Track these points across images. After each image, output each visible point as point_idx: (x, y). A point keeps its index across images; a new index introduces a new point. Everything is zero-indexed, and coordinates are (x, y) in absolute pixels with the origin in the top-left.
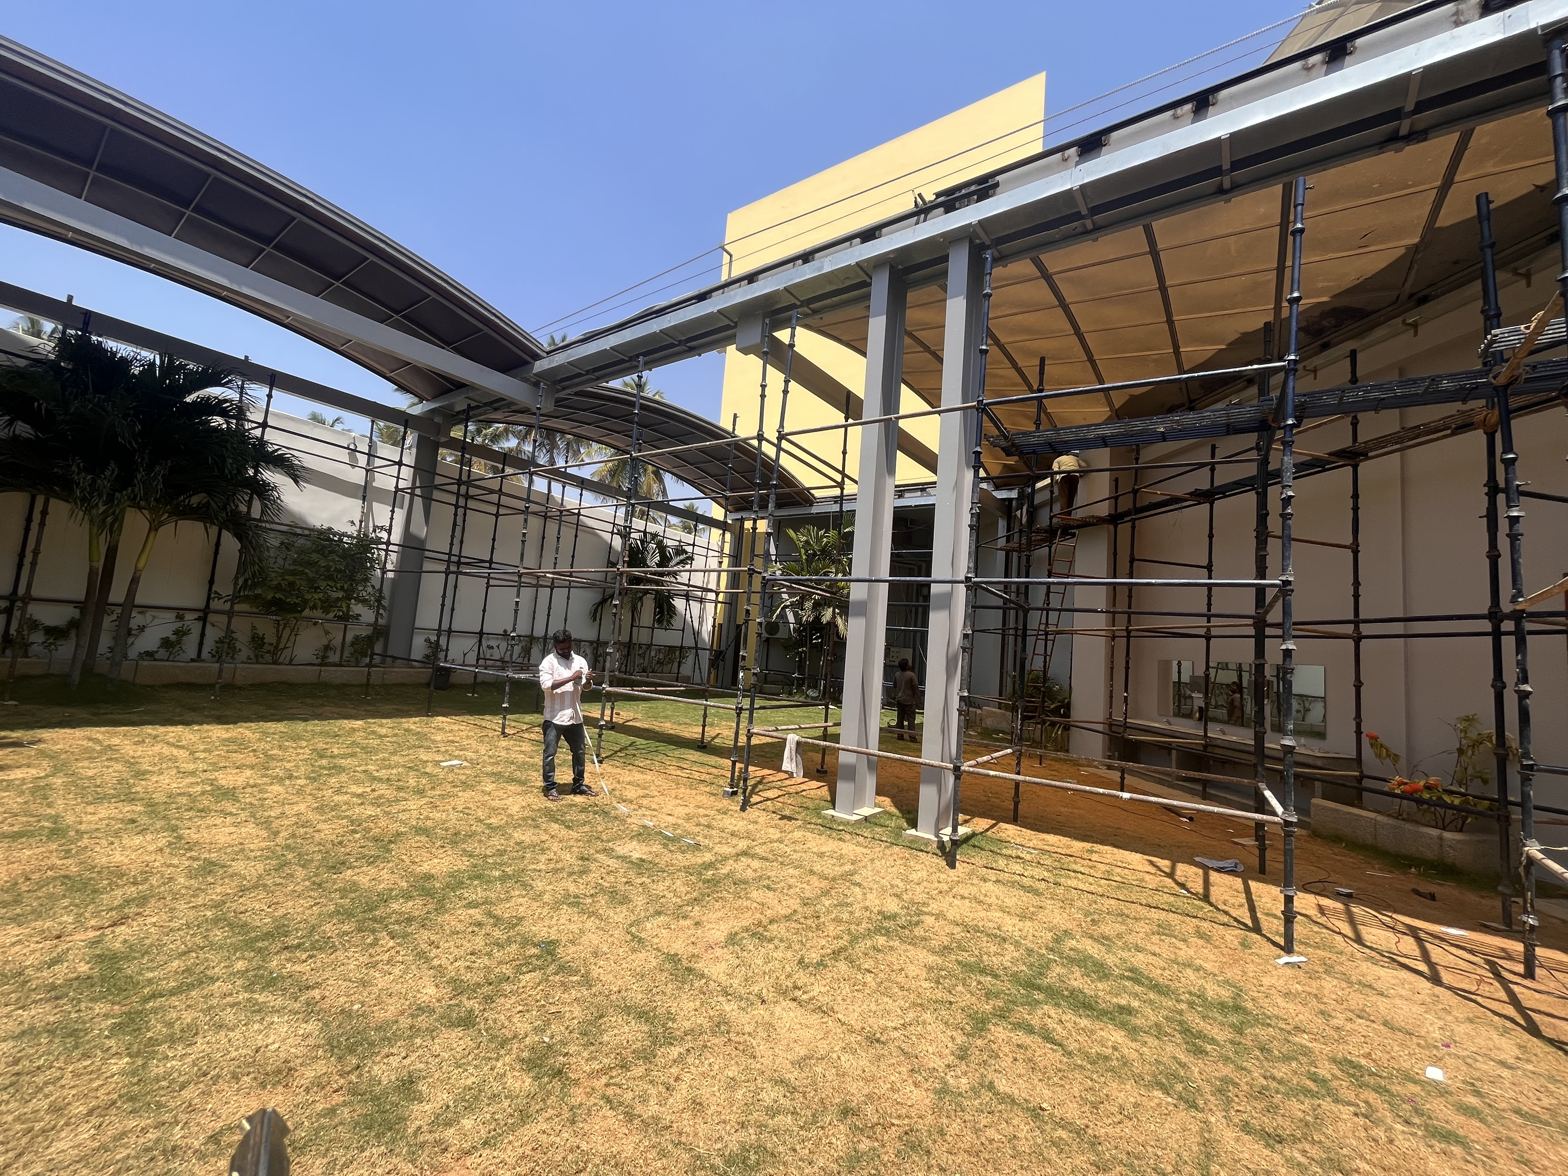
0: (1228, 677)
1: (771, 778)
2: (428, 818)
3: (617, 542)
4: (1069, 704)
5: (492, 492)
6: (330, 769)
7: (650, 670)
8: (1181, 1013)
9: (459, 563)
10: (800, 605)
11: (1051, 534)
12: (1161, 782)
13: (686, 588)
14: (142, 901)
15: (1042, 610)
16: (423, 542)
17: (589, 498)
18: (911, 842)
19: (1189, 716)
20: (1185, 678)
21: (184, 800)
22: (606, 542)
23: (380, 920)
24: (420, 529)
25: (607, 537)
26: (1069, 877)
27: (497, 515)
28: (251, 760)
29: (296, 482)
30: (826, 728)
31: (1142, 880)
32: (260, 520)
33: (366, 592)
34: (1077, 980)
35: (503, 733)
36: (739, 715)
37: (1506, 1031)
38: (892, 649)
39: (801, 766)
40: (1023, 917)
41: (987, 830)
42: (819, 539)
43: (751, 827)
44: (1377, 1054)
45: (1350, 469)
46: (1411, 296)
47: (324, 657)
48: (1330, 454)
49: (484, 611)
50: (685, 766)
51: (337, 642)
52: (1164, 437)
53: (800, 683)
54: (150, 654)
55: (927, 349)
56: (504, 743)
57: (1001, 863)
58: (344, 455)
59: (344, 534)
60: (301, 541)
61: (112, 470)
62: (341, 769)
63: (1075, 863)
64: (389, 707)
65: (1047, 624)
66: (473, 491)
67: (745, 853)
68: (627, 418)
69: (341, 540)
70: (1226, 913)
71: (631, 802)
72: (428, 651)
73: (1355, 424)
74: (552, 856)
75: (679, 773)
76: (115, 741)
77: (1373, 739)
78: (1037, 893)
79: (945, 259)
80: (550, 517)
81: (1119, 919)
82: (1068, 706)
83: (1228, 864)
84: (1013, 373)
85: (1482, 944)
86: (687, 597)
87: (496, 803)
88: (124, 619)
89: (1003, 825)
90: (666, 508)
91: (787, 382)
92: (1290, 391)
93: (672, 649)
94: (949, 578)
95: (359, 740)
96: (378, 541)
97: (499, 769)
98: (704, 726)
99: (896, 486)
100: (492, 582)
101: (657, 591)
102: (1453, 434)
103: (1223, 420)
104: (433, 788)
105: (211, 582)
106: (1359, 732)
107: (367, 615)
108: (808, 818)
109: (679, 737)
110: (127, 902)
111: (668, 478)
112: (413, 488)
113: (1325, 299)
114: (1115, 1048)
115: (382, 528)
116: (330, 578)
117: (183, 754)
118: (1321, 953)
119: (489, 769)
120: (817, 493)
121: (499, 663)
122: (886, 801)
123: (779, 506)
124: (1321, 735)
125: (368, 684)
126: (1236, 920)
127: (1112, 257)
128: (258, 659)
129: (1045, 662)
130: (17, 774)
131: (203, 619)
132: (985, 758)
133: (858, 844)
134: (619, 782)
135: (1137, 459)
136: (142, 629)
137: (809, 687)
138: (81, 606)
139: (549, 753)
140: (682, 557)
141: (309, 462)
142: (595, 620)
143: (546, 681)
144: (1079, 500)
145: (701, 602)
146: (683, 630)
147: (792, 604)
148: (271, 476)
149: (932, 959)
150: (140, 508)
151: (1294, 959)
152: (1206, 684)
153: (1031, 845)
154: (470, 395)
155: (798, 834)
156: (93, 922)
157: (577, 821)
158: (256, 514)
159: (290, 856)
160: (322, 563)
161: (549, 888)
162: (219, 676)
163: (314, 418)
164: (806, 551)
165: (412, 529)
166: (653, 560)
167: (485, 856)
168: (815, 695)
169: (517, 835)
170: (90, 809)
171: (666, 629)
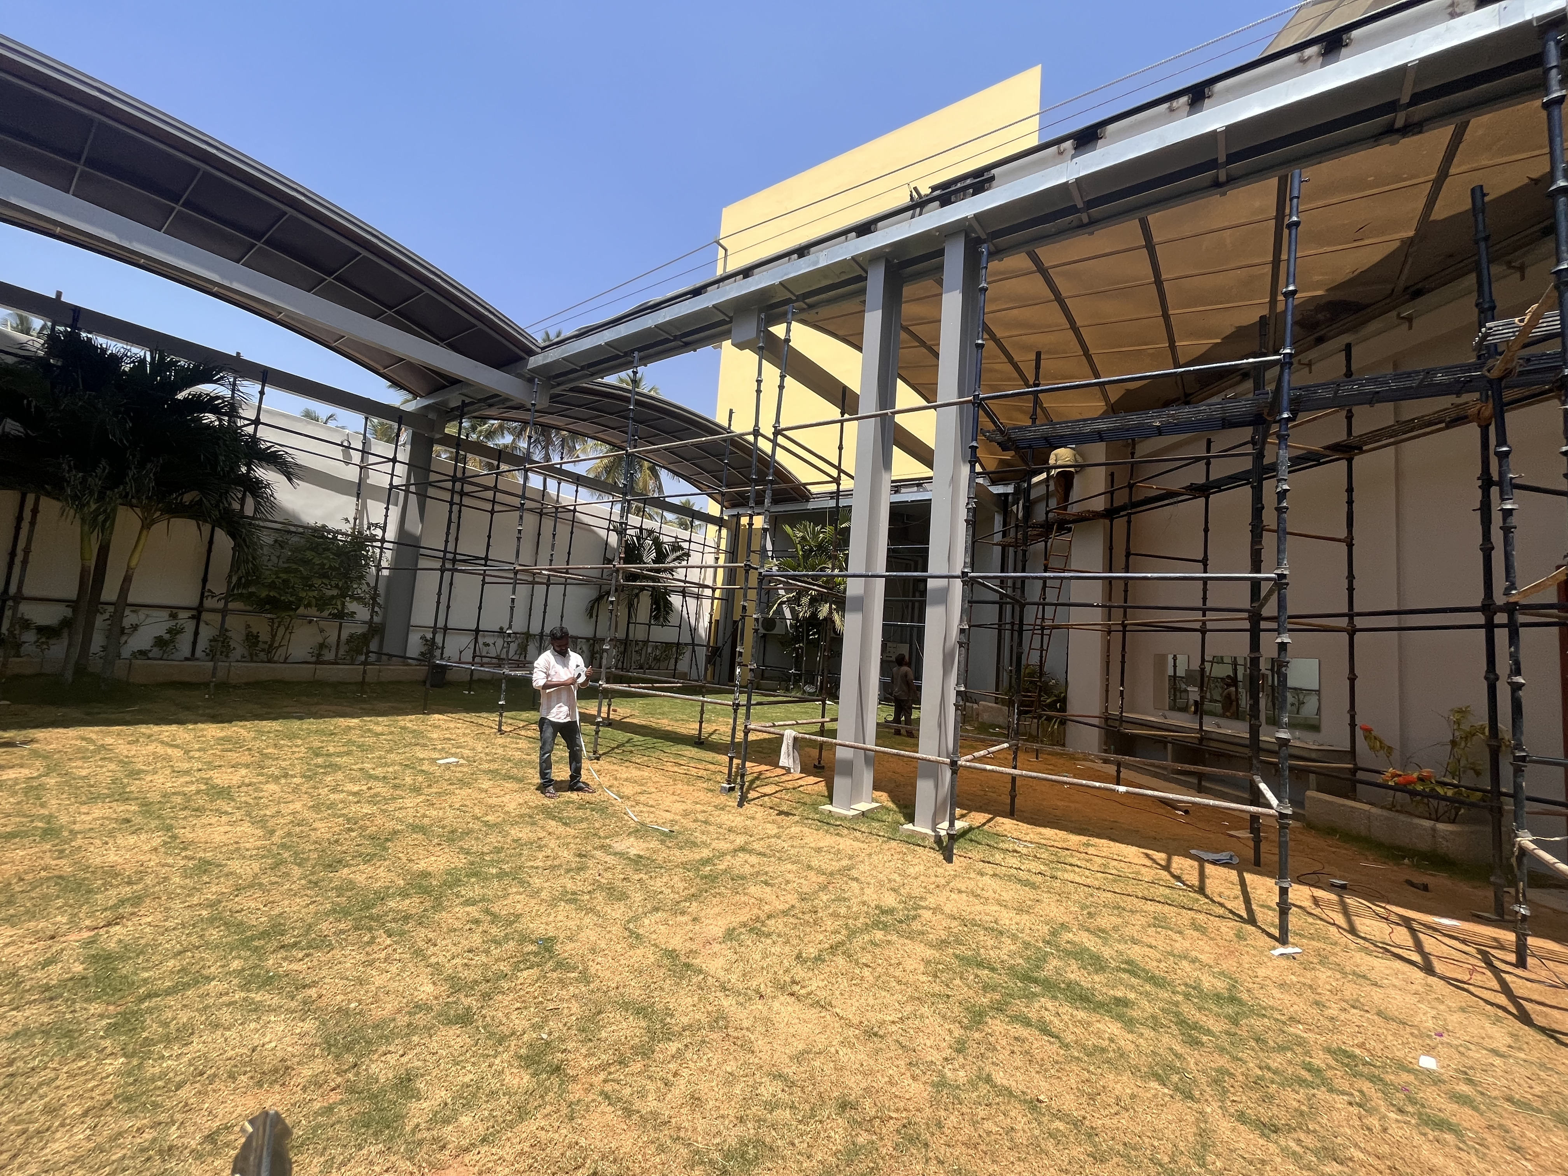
0: (1222, 671)
1: (768, 774)
2: (424, 816)
3: (613, 539)
4: (1065, 698)
5: (487, 488)
6: (325, 767)
7: (647, 666)
8: (1177, 1004)
9: (454, 561)
10: (797, 600)
11: (1047, 528)
12: (1156, 775)
13: (682, 584)
14: (137, 900)
15: (1038, 604)
16: (418, 539)
17: (585, 495)
18: (909, 836)
19: (1184, 709)
20: (1181, 672)
21: (179, 799)
22: (602, 539)
23: (377, 918)
24: (415, 527)
25: (603, 533)
26: (1066, 871)
27: (492, 512)
28: (246, 759)
29: (290, 480)
30: (823, 723)
31: (1138, 873)
32: (253, 518)
33: (360, 590)
34: (1074, 973)
35: (500, 730)
36: (736, 711)
37: (1498, 1019)
38: (889, 644)
39: (798, 762)
40: (1020, 911)
41: (984, 824)
42: (815, 535)
43: (748, 822)
44: (1372, 1044)
45: (1344, 463)
46: (1406, 288)
47: (319, 655)
48: (1327, 448)
49: (480, 608)
50: (682, 762)
51: (333, 639)
52: (1159, 431)
53: (797, 679)
54: (143, 653)
55: (923, 344)
56: (500, 740)
57: (998, 857)
58: (338, 452)
59: (339, 532)
60: (295, 538)
61: (103, 468)
62: (336, 768)
63: (1072, 856)
64: (385, 705)
65: (1043, 619)
66: (468, 488)
67: (742, 849)
68: (623, 414)
69: (335, 538)
70: (1222, 905)
71: (629, 798)
72: (423, 649)
73: (1349, 417)
74: (549, 852)
75: (676, 769)
76: (109, 740)
77: (1367, 731)
78: (1033, 886)
79: (941, 253)
80: (546, 514)
81: (1116, 912)
82: (1064, 701)
83: (1223, 856)
84: (1009, 368)
85: (1475, 934)
86: (684, 593)
87: (493, 801)
88: (116, 618)
89: (1000, 819)
90: (662, 504)
91: (782, 377)
92: (1285, 385)
93: (668, 645)
94: (945, 572)
95: (354, 738)
96: (373, 538)
97: (496, 766)
98: (701, 722)
99: (893, 482)
100: (488, 579)
101: (653, 587)
102: (1447, 427)
103: (1217, 414)
104: (429, 786)
105: (205, 580)
106: (1353, 725)
107: (362, 613)
108: (805, 814)
109: (676, 733)
110: (122, 902)
111: (664, 474)
112: (407, 485)
113: (1320, 293)
114: (1111, 1040)
115: (376, 525)
116: (324, 575)
117: (177, 753)
118: (1314, 943)
119: (485, 766)
120: (814, 489)
121: (494, 661)
122: (883, 796)
123: (775, 502)
124: (1315, 728)
125: (363, 682)
126: (1231, 912)
127: (1107, 250)
128: (252, 658)
129: (1041, 657)
130: (10, 774)
131: (197, 618)
132: (982, 753)
133: (856, 839)
134: (616, 779)
135: (1133, 454)
136: (135, 628)
137: (806, 683)
138: (74, 605)
139: (546, 749)
140: (678, 554)
141: (302, 459)
142: (591, 616)
143: (540, 680)
144: (1075, 495)
145: (698, 598)
146: (680, 627)
147: (789, 600)
148: (265, 474)
149: (929, 953)
150: (132, 506)
151: (1289, 950)
152: (1201, 678)
153: (1028, 839)
154: (465, 391)
155: (795, 830)
156: (87, 922)
157: (574, 818)
158: (249, 510)
159: (286, 855)
160: (317, 561)
161: (546, 885)
162: (214, 674)
163: (310, 416)
164: (803, 547)
165: (406, 526)
166: (650, 557)
167: (483, 853)
168: (812, 691)
169: (515, 832)
170: (84, 809)
171: (663, 626)
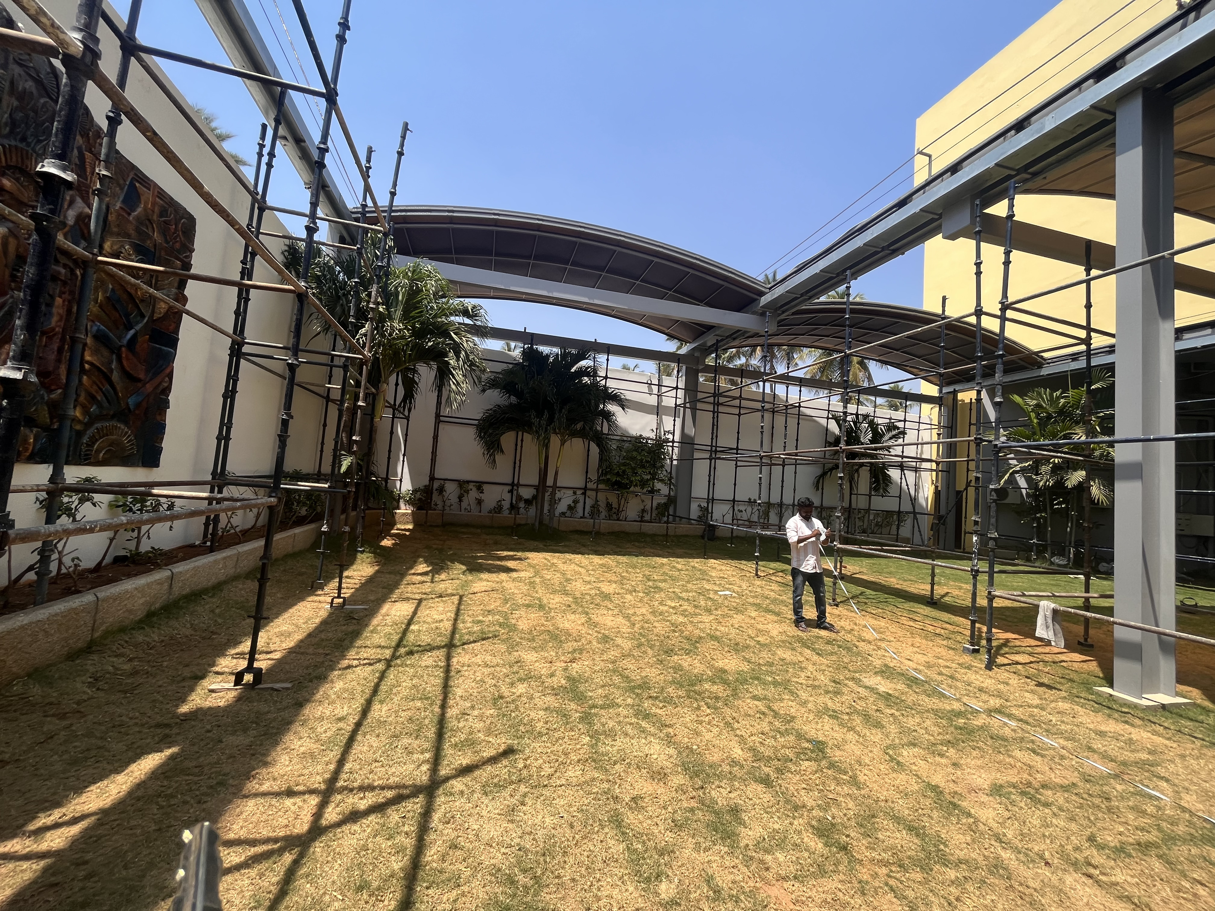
1: (1018, 643)
2: (716, 629)
3: (833, 426)
5: (735, 398)
6: (654, 588)
7: (869, 531)
9: (716, 451)
10: (1035, 469)
13: (900, 459)
14: (581, 651)
16: (693, 439)
17: (807, 394)
21: (588, 597)
22: (823, 426)
23: (700, 694)
24: (691, 431)
25: (823, 422)
27: (739, 415)
28: (614, 578)
29: (623, 409)
30: (1089, 599)
32: (608, 434)
33: (662, 474)
35: (757, 575)
36: (975, 577)
39: (1060, 635)
42: (1053, 401)
43: (1001, 687)
47: (642, 517)
49: (735, 484)
50: (917, 618)
51: (648, 507)
53: (1041, 551)
54: (563, 514)
56: (758, 582)
58: (645, 388)
59: (648, 438)
60: (627, 445)
61: (546, 415)
62: (661, 590)
64: (679, 551)
66: (722, 400)
67: (999, 711)
68: (837, 322)
69: (647, 442)
71: (870, 642)
72: (700, 514)
74: (809, 674)
75: (911, 624)
76: (555, 561)
80: (777, 411)
86: (902, 467)
87: (760, 626)
88: (553, 494)
90: (875, 391)
91: (1007, 253)
93: (889, 514)
95: (667, 571)
96: (667, 441)
97: (758, 601)
98: (932, 584)
99: (1176, 329)
100: (739, 464)
101: (872, 463)
104: (716, 609)
105: (587, 472)
107: (664, 489)
108: (1075, 691)
109: (906, 592)
110: (575, 650)
111: (872, 365)
112: (685, 403)
115: (669, 432)
116: (643, 467)
117: (583, 571)
119: (751, 600)
120: (1046, 355)
121: (747, 523)
122: (1195, 692)
123: (1006, 372)
125: (667, 535)
128: (609, 517)
130: (522, 574)
131: (584, 494)
134: (856, 624)
136: (560, 500)
137: (1053, 554)
138: (537, 488)
139: (797, 593)
140: (894, 433)
141: (629, 396)
142: (818, 489)
143: (792, 537)
145: (916, 471)
146: (900, 497)
147: (1023, 470)
148: (612, 407)
150: (557, 434)
154: (717, 333)
155: (1062, 705)
156: (563, 658)
157: (825, 650)
158: (605, 430)
159: (643, 640)
160: (639, 458)
161: (811, 699)
162: (594, 527)
163: (625, 368)
164: (1038, 415)
165: (685, 431)
166: (866, 437)
167: (759, 664)
168: (1064, 562)
169: (780, 653)
170: (552, 596)
171: (883, 496)
